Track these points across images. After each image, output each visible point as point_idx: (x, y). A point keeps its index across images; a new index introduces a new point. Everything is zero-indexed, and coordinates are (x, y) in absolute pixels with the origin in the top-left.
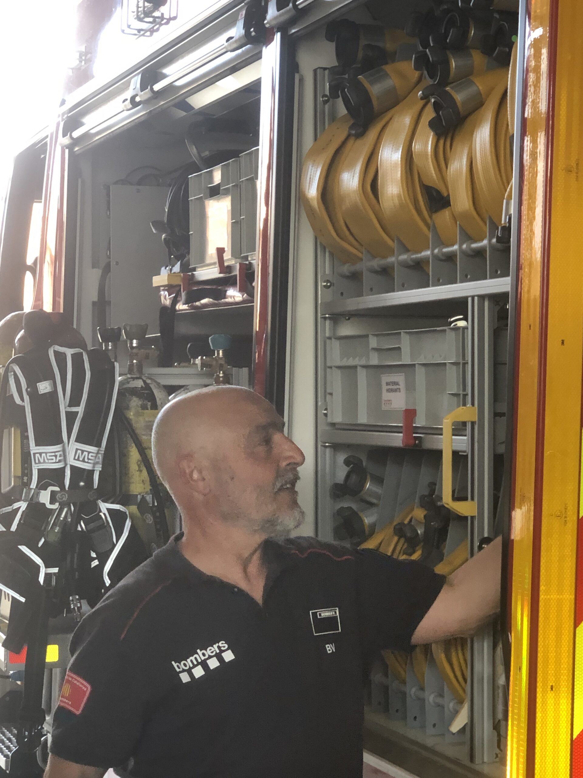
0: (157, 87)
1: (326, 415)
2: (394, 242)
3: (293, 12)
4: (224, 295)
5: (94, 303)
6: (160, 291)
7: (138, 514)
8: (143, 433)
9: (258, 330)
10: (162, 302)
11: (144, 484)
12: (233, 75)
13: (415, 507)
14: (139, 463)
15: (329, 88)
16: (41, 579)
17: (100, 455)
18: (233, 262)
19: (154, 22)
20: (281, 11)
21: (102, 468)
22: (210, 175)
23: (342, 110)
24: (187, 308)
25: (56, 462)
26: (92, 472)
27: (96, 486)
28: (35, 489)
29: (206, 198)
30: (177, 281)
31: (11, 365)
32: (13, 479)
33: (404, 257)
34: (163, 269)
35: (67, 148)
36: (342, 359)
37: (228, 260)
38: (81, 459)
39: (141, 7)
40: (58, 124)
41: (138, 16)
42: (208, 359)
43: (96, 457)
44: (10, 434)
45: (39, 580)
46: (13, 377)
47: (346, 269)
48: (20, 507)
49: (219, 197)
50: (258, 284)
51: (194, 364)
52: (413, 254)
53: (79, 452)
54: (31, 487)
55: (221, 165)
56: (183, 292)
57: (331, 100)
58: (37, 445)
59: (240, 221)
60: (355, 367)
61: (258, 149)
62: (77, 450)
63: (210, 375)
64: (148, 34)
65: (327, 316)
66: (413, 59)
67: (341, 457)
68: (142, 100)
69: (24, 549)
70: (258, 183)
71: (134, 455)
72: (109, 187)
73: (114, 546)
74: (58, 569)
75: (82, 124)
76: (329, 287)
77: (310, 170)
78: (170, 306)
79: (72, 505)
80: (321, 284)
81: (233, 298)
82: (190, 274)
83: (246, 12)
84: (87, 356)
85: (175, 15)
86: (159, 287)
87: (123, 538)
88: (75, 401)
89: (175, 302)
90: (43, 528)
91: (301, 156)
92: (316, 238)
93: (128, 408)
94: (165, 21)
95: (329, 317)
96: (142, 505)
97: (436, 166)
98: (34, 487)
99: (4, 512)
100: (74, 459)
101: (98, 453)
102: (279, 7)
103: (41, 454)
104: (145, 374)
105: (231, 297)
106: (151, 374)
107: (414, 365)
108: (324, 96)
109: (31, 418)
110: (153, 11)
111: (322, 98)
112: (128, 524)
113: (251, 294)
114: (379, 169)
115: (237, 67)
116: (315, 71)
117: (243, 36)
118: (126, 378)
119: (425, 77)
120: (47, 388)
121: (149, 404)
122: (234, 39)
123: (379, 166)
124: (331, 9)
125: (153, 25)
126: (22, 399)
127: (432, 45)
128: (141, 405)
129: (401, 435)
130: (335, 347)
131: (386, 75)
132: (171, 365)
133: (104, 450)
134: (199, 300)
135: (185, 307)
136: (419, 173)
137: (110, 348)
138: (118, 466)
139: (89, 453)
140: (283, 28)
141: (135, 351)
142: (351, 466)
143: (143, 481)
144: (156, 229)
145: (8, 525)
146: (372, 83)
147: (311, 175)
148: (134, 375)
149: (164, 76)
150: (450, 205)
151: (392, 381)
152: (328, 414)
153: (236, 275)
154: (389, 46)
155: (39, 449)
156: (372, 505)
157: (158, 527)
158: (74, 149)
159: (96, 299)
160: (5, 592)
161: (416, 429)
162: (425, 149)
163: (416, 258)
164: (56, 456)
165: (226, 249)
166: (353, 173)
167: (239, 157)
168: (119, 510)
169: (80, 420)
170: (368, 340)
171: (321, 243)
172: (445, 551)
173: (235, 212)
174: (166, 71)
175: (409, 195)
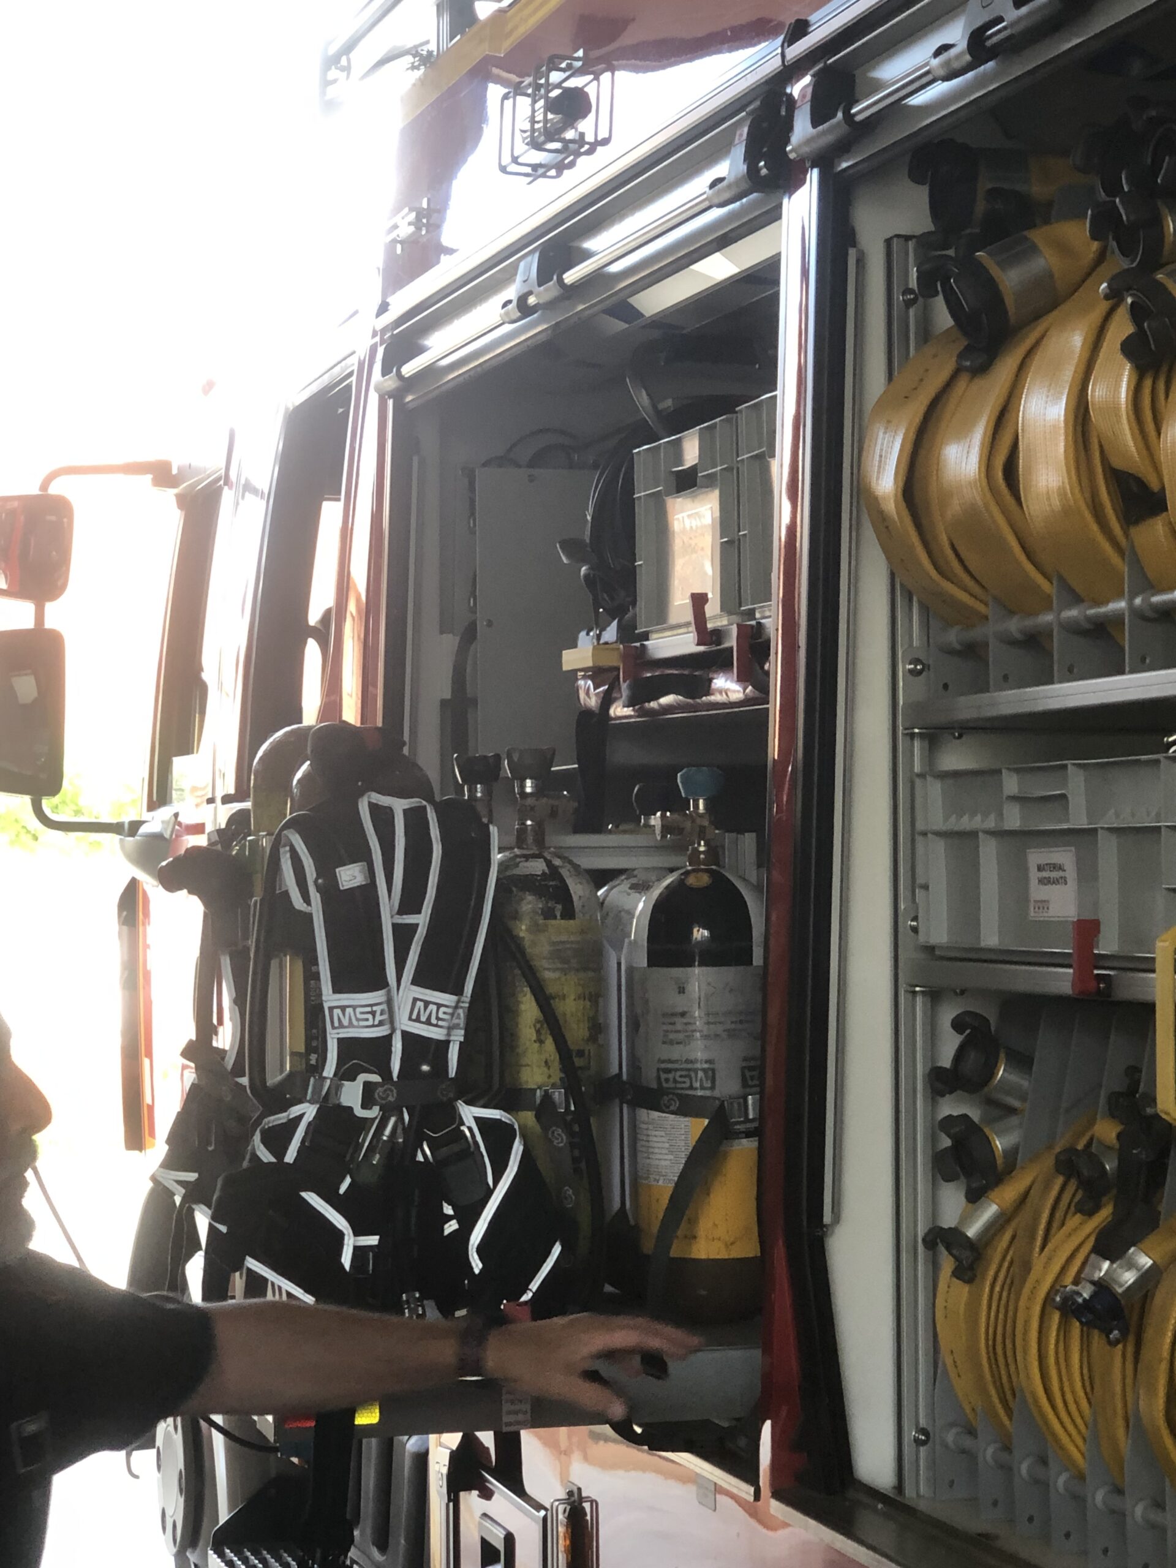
0: (571, 276)
1: (915, 930)
2: (1052, 583)
3: (845, 129)
4: (706, 688)
5: (444, 703)
6: (577, 680)
7: (538, 1128)
8: (546, 966)
9: (776, 757)
10: (582, 702)
11: (549, 1068)
12: (724, 250)
13: (1098, 1117)
14: (538, 1026)
15: (918, 278)
16: (346, 1260)
17: (460, 1011)
18: (724, 622)
19: (565, 150)
20: (820, 128)
21: (465, 1036)
22: (677, 448)
23: (943, 319)
24: (632, 713)
25: (373, 1026)
26: (445, 1044)
27: (452, 1072)
28: (332, 1080)
29: (669, 494)
30: (612, 660)
31: (285, 832)
32: (288, 1058)
33: (1073, 613)
34: (583, 634)
35: (390, 397)
36: (946, 818)
37: (714, 617)
38: (423, 1019)
39: (538, 122)
40: (373, 350)
41: (532, 136)
42: (676, 816)
43: (452, 1015)
44: (281, 967)
45: (343, 1260)
46: (288, 855)
47: (953, 637)
48: (301, 1116)
49: (693, 492)
50: (775, 666)
51: (647, 825)
52: (1091, 607)
53: (420, 1004)
54: (325, 1074)
55: (698, 428)
56: (624, 681)
57: (921, 300)
58: (335, 991)
59: (739, 540)
60: (973, 835)
61: (776, 396)
62: (415, 1000)
63: (679, 848)
64: (553, 172)
65: (917, 731)
66: (1089, 217)
67: (948, 1014)
68: (541, 301)
69: (313, 1199)
70: (774, 465)
71: (528, 1009)
72: (473, 471)
73: (490, 1193)
74: (377, 1237)
75: (421, 350)
76: (920, 672)
77: (879, 441)
78: (597, 711)
79: (405, 1110)
80: (904, 667)
81: (724, 694)
82: (638, 644)
83: (749, 130)
84: (434, 814)
85: (607, 136)
86: (575, 671)
87: (508, 1177)
88: (410, 902)
89: (607, 701)
90: (348, 1158)
91: (861, 411)
92: (892, 576)
93: (516, 916)
94: (587, 147)
95: (919, 733)
96: (545, 1110)
97: (1137, 432)
98: (331, 1075)
99: (271, 1125)
100: (410, 1019)
101: (456, 1007)
102: (817, 120)
103: (343, 1008)
104: (550, 848)
105: (720, 692)
106: (561, 848)
107: (1095, 830)
108: (907, 291)
109: (324, 938)
110: (564, 129)
111: (903, 295)
112: (518, 1148)
113: (763, 689)
114: (1020, 438)
115: (730, 235)
116: (888, 242)
117: (744, 176)
118: (512, 855)
119: (1113, 252)
120: (355, 877)
121: (559, 907)
122: (725, 183)
123: (1020, 431)
124: (922, 120)
125: (563, 156)
126: (307, 899)
127: (1126, 189)
128: (542, 909)
129: (1071, 971)
130: (934, 792)
131: (1034, 249)
132: (597, 828)
133: (468, 1000)
134: (656, 698)
135: (628, 711)
136: (1101, 446)
137: (479, 795)
138: (496, 1032)
139: (439, 1006)
140: (824, 160)
141: (530, 801)
142: (968, 1031)
143: (546, 1062)
144: (568, 556)
145: (279, 1151)
146: (1004, 265)
147: (881, 450)
148: (527, 849)
149: (587, 255)
150: (1166, 509)
151: (1049, 862)
152: (921, 930)
153: (731, 648)
154: (1038, 190)
155: (339, 1000)
156: (1012, 1111)
157: (577, 1153)
158: (405, 398)
159: (447, 695)
160: (273, 1284)
161: (1101, 961)
162: (1114, 398)
163: (1097, 616)
164: (373, 1013)
165: (710, 596)
166: (967, 445)
167: (736, 412)
168: (500, 1120)
169: (421, 944)
170: (1001, 780)
171: (902, 585)
172: (1162, 1208)
173: (728, 522)
174: (590, 244)
175: (1082, 490)
